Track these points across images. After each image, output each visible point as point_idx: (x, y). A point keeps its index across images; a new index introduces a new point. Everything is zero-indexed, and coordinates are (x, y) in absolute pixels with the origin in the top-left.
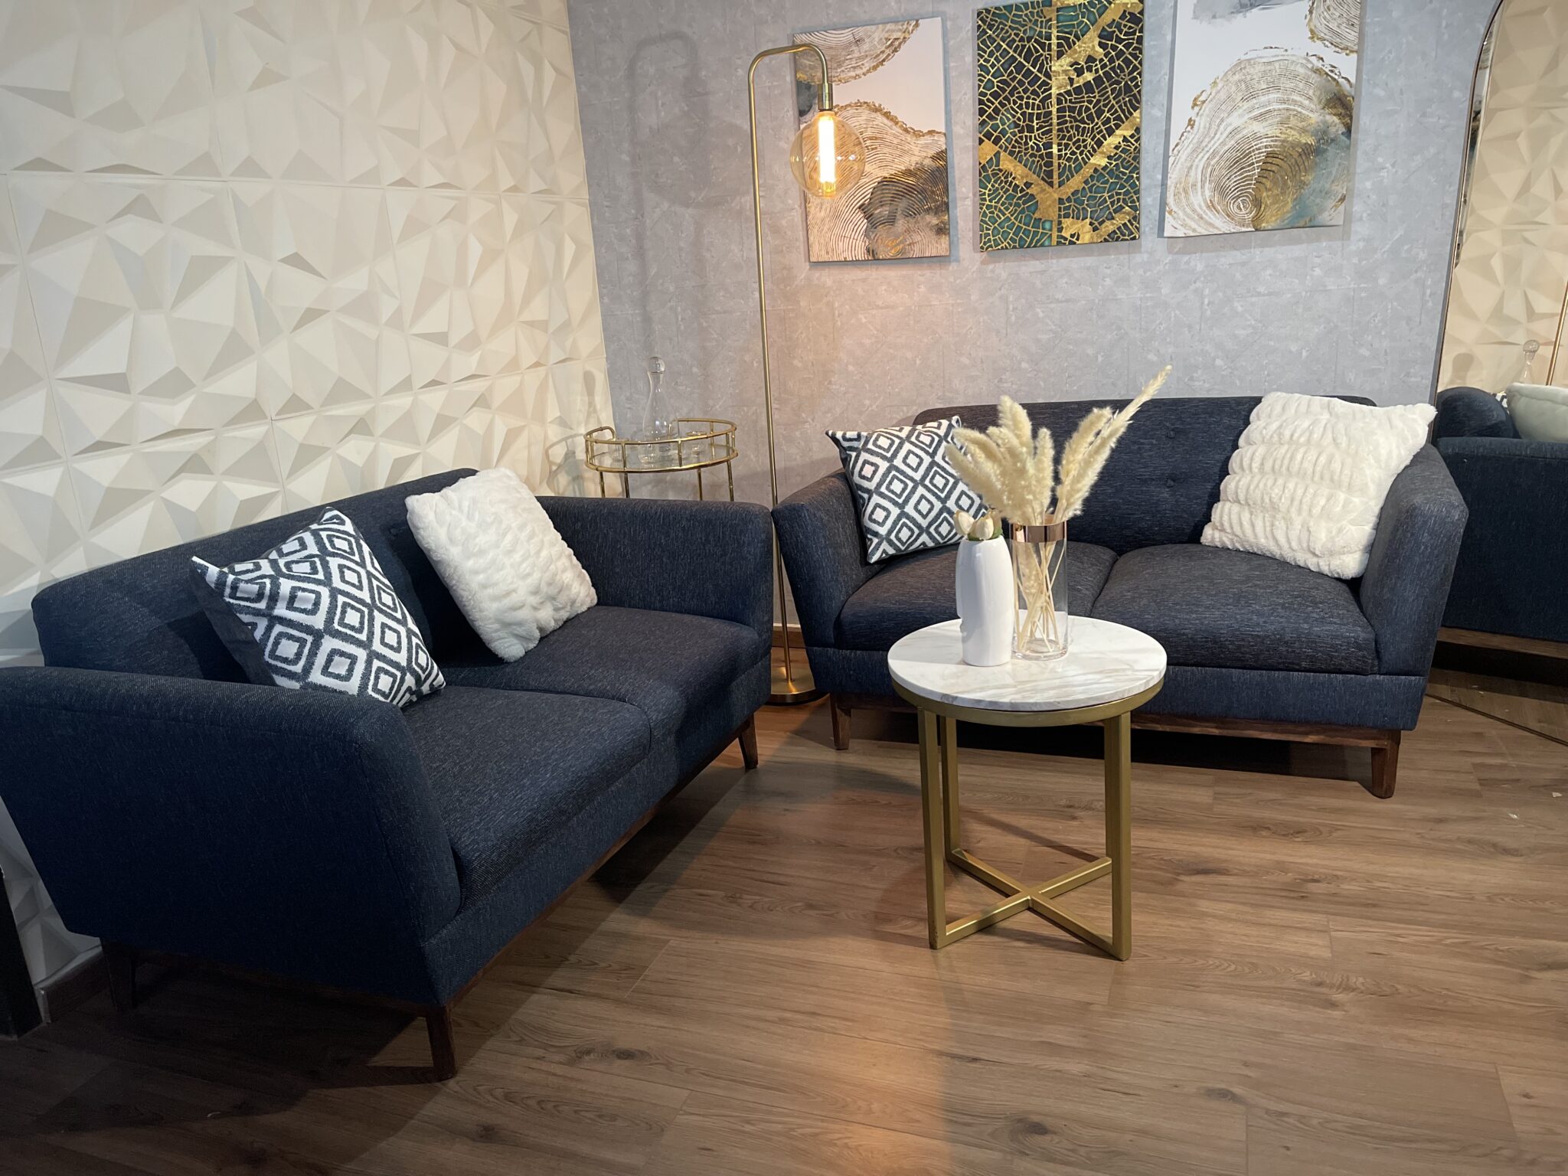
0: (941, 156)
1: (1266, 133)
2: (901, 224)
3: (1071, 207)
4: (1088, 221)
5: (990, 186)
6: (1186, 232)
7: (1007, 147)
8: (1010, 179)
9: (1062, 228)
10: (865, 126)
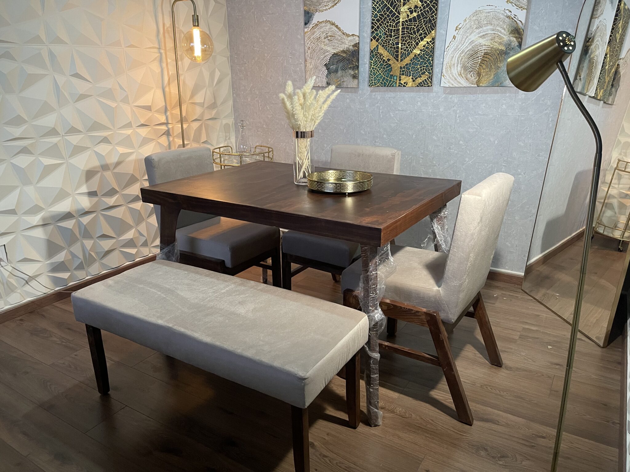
0: (357, 45)
1: (485, 44)
2: (340, 72)
3: (405, 70)
4: (411, 77)
5: (374, 59)
6: (449, 85)
7: (381, 43)
8: (382, 57)
9: (401, 79)
10: (328, 31)
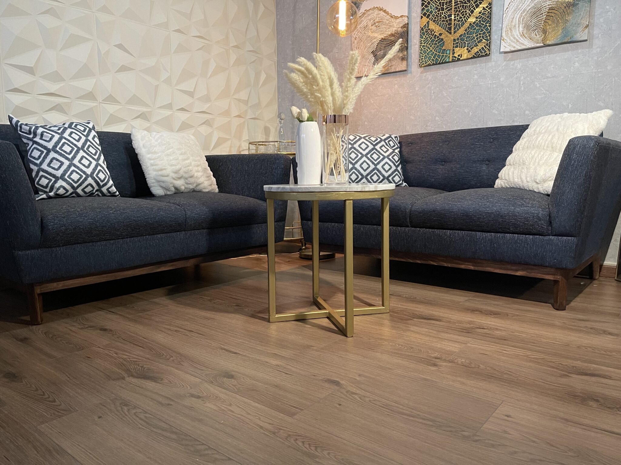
0: (406, 26)
3: (459, 42)
4: (466, 48)
5: (424, 37)
6: (510, 48)
7: (432, 19)
8: (433, 33)
9: (455, 52)
10: (376, 17)
